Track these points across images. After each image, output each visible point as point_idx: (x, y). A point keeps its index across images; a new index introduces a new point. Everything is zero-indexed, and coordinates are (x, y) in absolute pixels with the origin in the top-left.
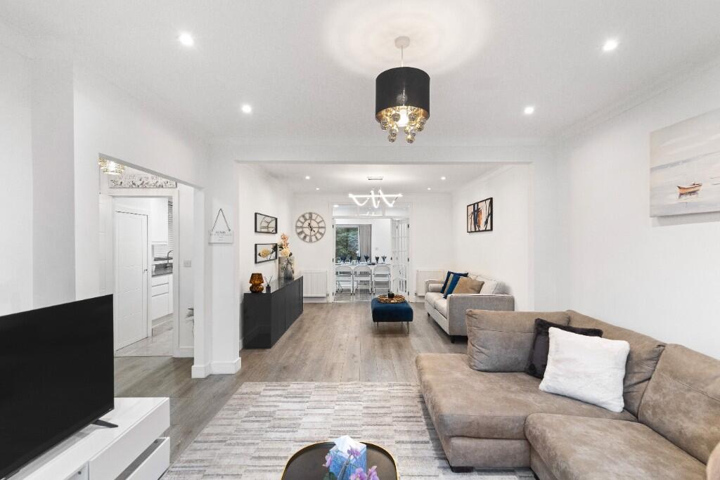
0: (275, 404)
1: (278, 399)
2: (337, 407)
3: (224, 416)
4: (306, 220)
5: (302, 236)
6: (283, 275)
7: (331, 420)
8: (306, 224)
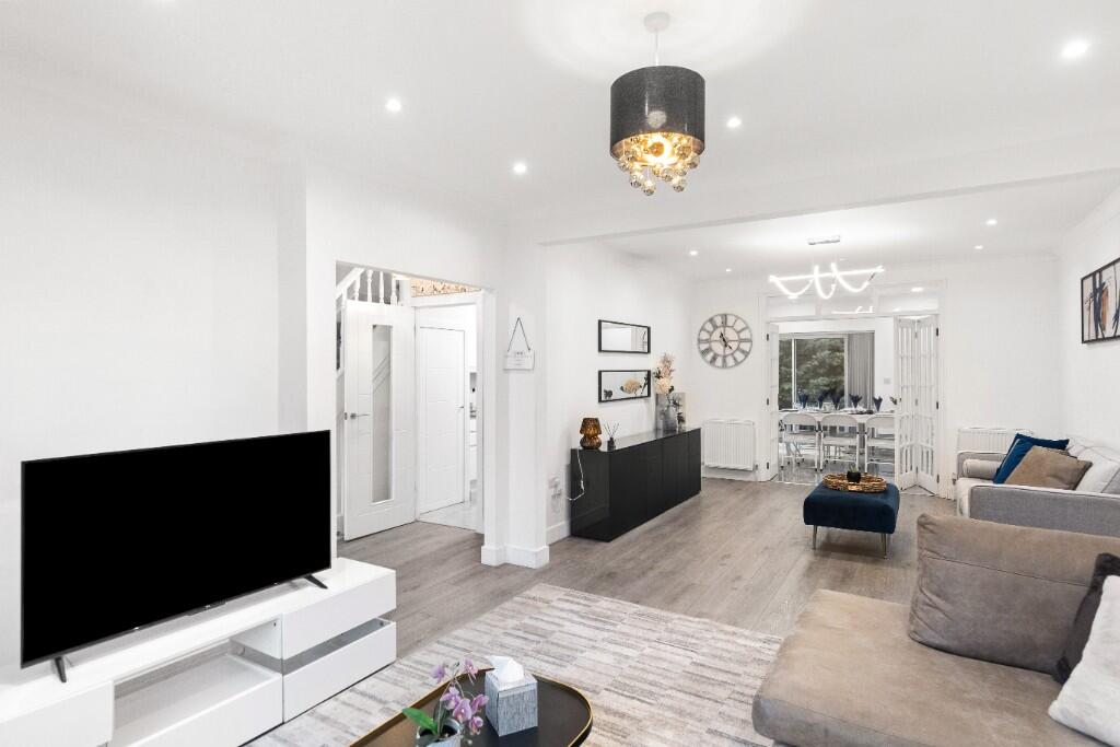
0: (561, 622)
1: (570, 616)
2: (648, 651)
3: (488, 621)
4: (715, 327)
5: (709, 356)
6: (661, 425)
7: (624, 666)
8: (716, 335)
